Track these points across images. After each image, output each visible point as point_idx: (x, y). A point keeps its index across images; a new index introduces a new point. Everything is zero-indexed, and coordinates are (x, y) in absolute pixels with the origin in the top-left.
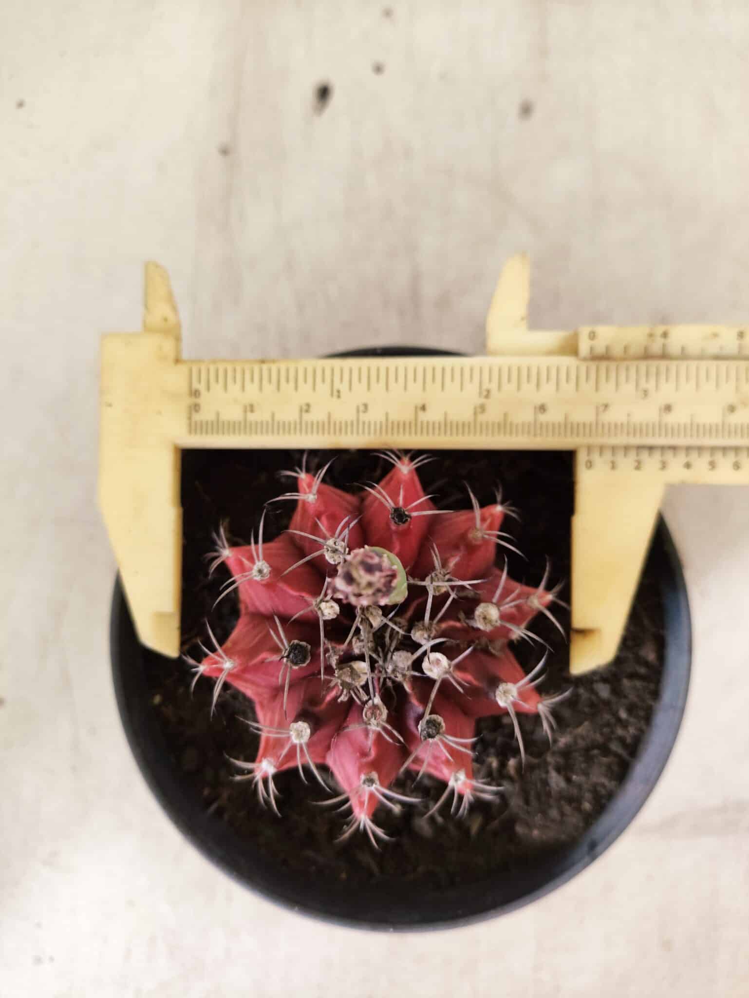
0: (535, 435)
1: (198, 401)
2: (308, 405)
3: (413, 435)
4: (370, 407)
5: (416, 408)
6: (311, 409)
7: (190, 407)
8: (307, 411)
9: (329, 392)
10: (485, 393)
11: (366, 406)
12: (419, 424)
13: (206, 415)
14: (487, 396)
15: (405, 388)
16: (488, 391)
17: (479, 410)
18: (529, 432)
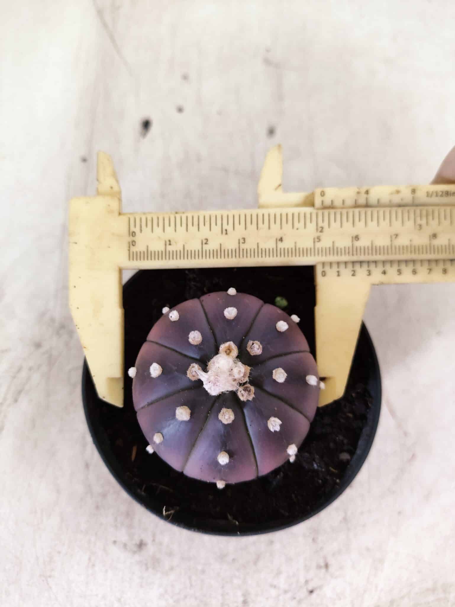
0: (353, 255)
1: (135, 239)
2: (207, 240)
3: (275, 257)
4: (246, 240)
5: (276, 239)
6: (209, 242)
7: (129, 243)
8: (206, 243)
9: (220, 232)
10: (320, 229)
12: (279, 250)
13: (140, 247)
15: (269, 228)
17: (316, 240)
18: (349, 253)
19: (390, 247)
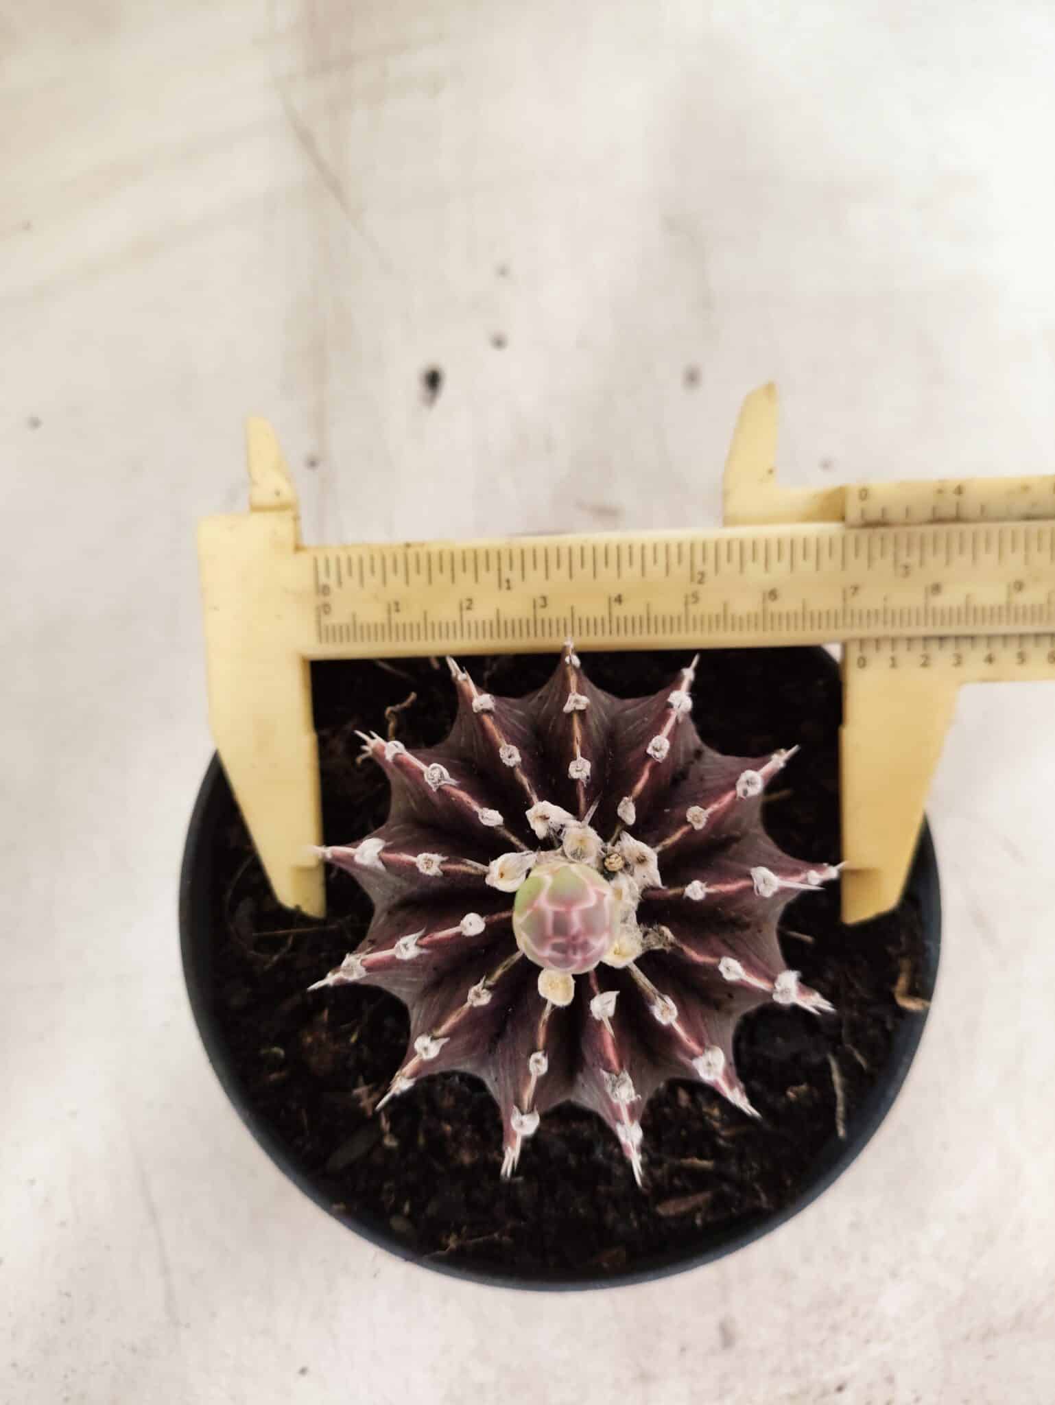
1: (328, 599)
7: (318, 608)
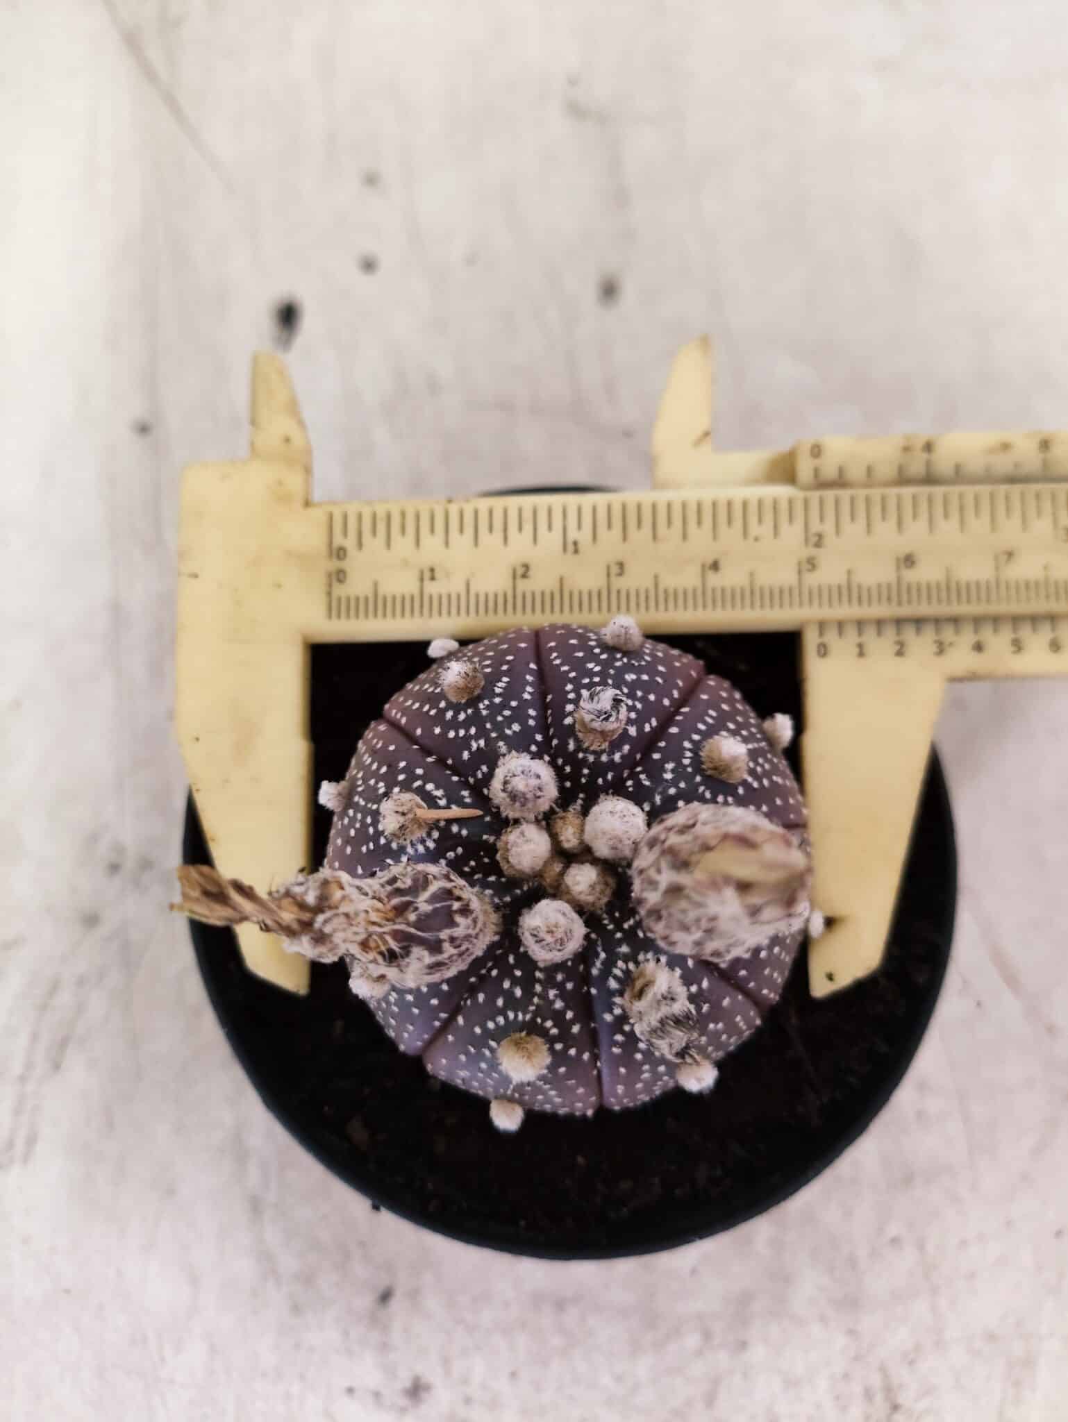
0: (900, 603)
1: (344, 565)
2: (526, 567)
3: (700, 609)
4: (627, 567)
5: (703, 566)
6: (531, 573)
7: (330, 575)
8: (524, 576)
9: (561, 548)
10: (814, 539)
11: (621, 565)
12: (709, 593)
13: (358, 585)
14: (818, 545)
15: (685, 536)
16: (820, 536)
17: (805, 566)
18: (889, 599)
19: (993, 585)
